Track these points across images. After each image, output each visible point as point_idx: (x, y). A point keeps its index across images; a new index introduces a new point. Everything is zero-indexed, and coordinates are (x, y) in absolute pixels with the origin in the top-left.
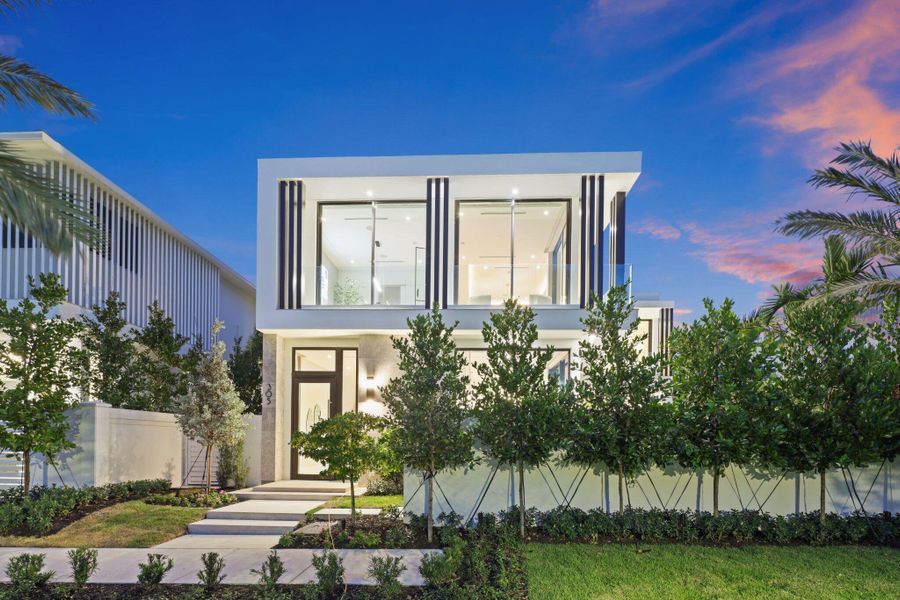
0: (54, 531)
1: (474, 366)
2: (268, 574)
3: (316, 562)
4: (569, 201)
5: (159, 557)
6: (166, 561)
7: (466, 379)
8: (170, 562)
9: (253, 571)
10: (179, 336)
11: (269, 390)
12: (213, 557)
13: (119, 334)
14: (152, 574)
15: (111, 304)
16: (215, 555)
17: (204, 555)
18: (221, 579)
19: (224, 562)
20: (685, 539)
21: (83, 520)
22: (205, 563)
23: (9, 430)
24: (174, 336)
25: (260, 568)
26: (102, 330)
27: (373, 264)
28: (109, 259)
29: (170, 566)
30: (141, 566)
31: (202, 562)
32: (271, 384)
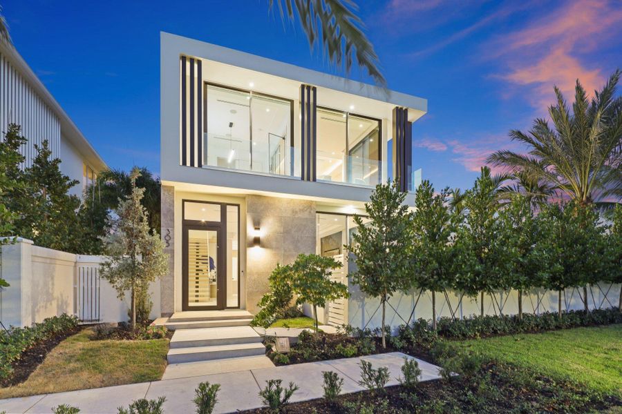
4: (380, 121)
11: (168, 235)
27: (251, 139)
32: (170, 229)
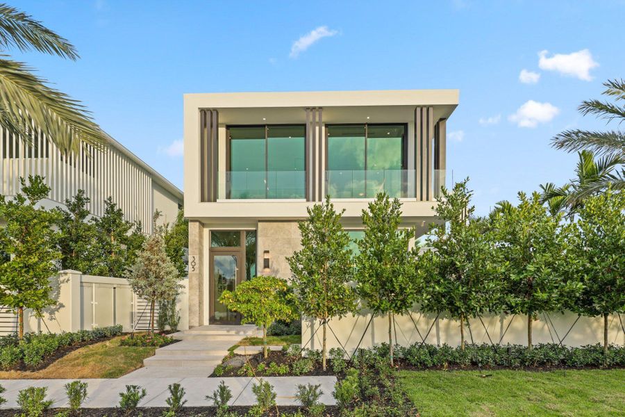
0: (44, 367)
1: (355, 242)
2: (219, 399)
3: (256, 390)
4: (406, 125)
5: (134, 387)
6: (140, 390)
7: (350, 252)
8: (144, 391)
9: (207, 397)
10: (127, 222)
11: (194, 261)
12: (177, 386)
13: (85, 221)
14: (130, 400)
15: (79, 198)
16: (179, 385)
17: (170, 386)
18: (183, 403)
19: (184, 391)
20: (511, 366)
21: (65, 357)
22: (172, 392)
23: (8, 292)
24: (123, 222)
25: (211, 395)
26: (73, 218)
28: (75, 167)
29: (144, 394)
30: (122, 395)
31: (169, 391)
32: (195, 256)
